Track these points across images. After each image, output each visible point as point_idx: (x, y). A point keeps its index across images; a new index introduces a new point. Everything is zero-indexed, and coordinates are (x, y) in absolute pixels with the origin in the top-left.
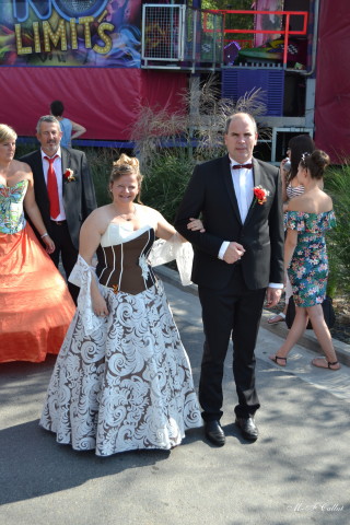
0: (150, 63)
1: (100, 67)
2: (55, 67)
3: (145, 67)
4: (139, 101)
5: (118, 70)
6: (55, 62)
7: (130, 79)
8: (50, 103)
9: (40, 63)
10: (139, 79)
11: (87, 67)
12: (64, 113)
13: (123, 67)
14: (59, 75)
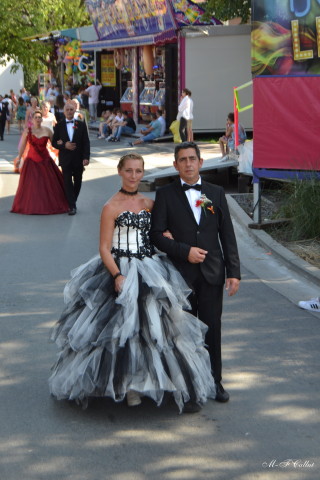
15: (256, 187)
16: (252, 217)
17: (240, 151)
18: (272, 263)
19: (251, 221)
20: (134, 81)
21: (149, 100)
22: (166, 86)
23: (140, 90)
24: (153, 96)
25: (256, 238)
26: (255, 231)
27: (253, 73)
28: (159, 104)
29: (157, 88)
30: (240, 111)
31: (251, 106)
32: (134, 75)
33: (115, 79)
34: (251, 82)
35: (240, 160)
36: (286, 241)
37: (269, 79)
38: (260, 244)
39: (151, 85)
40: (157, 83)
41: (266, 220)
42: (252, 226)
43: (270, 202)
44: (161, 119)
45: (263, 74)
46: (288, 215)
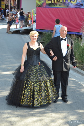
1: (72, 8)
2: (58, 8)
5: (78, 9)
6: (58, 6)
8: (56, 19)
9: (53, 6)
11: (68, 8)
12: (60, 23)
13: (80, 8)
14: (59, 11)
17: (33, 25)
20: (9, 8)
21: (13, 12)
22: (17, 9)
23: (11, 9)
27: (36, 6)
28: (15, 13)
29: (15, 9)
30: (34, 15)
32: (9, 6)
34: (36, 9)
37: (40, 8)
39: (13, 9)
40: (15, 8)
43: (40, 37)
46: (44, 40)
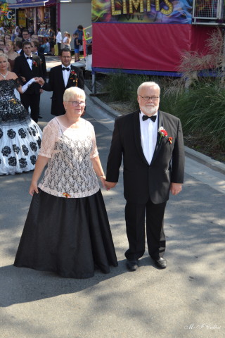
0: (198, 20)
1: (165, 24)
2: (135, 24)
3: (195, 23)
4: (189, 46)
5: (177, 25)
6: (135, 20)
7: (184, 32)
9: (126, 21)
10: (190, 31)
11: (156, 23)
13: (180, 23)
14: (138, 29)
15: (93, 76)
16: (91, 91)
18: (101, 112)
19: (91, 93)
20: (35, 25)
21: (42, 34)
23: (38, 27)
24: (45, 32)
25: (93, 101)
26: (93, 97)
27: (93, 21)
29: (46, 28)
31: (91, 38)
32: (35, 22)
33: (25, 24)
34: (91, 26)
35: (86, 64)
36: (107, 102)
37: (100, 24)
38: (95, 103)
39: (43, 27)
40: (46, 26)
41: (98, 92)
42: (91, 95)
44: (48, 44)
45: (97, 21)
46: (108, 90)
